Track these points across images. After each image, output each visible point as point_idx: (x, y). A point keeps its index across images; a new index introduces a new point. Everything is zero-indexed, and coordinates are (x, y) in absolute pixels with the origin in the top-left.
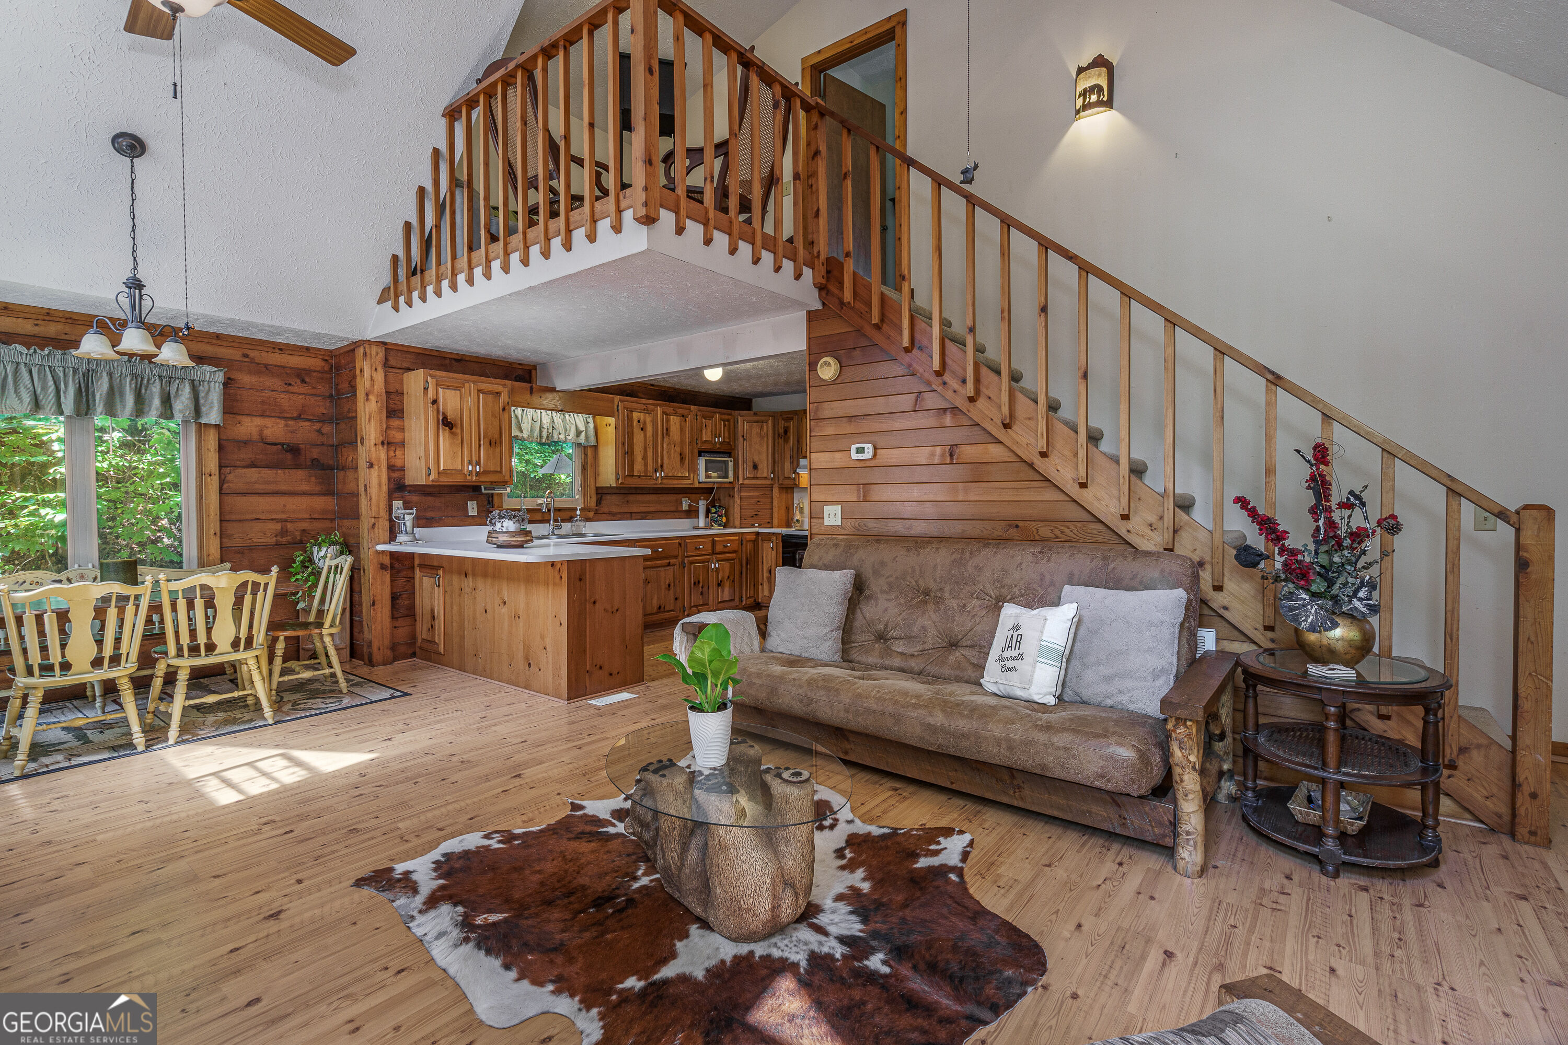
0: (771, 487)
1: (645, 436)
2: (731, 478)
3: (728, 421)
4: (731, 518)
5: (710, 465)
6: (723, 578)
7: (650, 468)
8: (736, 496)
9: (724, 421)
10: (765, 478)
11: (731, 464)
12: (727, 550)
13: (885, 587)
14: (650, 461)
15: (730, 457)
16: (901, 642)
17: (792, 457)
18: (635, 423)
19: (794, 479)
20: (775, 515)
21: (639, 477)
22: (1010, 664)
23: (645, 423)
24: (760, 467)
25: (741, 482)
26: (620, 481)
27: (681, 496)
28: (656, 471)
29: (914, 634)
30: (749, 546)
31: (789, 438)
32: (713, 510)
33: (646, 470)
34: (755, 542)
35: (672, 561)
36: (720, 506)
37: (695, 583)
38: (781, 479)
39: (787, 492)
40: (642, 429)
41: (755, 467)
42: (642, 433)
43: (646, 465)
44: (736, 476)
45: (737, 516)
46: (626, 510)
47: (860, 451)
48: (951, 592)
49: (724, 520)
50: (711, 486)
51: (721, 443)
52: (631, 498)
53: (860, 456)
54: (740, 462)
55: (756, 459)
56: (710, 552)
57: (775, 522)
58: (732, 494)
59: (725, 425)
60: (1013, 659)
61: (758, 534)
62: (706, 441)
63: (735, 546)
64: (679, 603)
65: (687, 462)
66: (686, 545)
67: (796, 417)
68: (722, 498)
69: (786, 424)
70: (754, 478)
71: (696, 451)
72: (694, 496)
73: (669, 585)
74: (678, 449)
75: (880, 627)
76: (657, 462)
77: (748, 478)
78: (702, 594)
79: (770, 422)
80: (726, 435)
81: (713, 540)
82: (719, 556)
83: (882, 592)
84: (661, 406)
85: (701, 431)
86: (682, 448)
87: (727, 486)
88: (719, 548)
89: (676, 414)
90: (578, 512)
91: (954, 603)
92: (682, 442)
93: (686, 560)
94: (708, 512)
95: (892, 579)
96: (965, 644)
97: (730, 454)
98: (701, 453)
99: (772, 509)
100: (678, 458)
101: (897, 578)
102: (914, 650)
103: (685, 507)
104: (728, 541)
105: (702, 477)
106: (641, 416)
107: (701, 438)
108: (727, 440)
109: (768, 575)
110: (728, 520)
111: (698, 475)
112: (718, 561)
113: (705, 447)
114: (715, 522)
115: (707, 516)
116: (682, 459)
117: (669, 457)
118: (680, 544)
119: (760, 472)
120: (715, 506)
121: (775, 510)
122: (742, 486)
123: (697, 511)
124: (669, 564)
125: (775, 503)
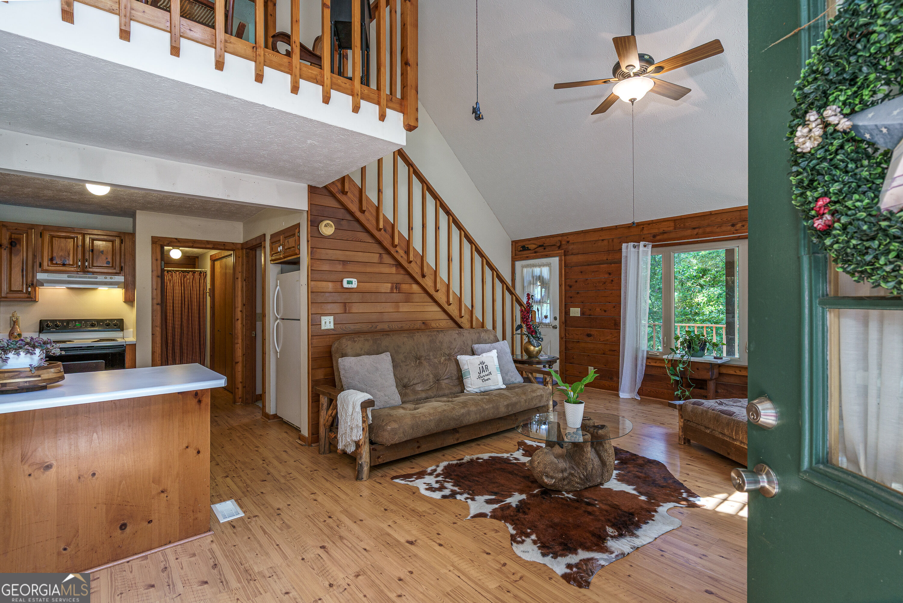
13: (403, 359)
16: (420, 385)
22: (486, 378)
29: (425, 379)
47: (349, 282)
48: (433, 355)
53: (350, 286)
60: (487, 375)
69: (15, 236)
75: (406, 380)
83: (402, 362)
91: (436, 360)
95: (406, 354)
96: (444, 378)
101: (408, 353)
102: (427, 387)
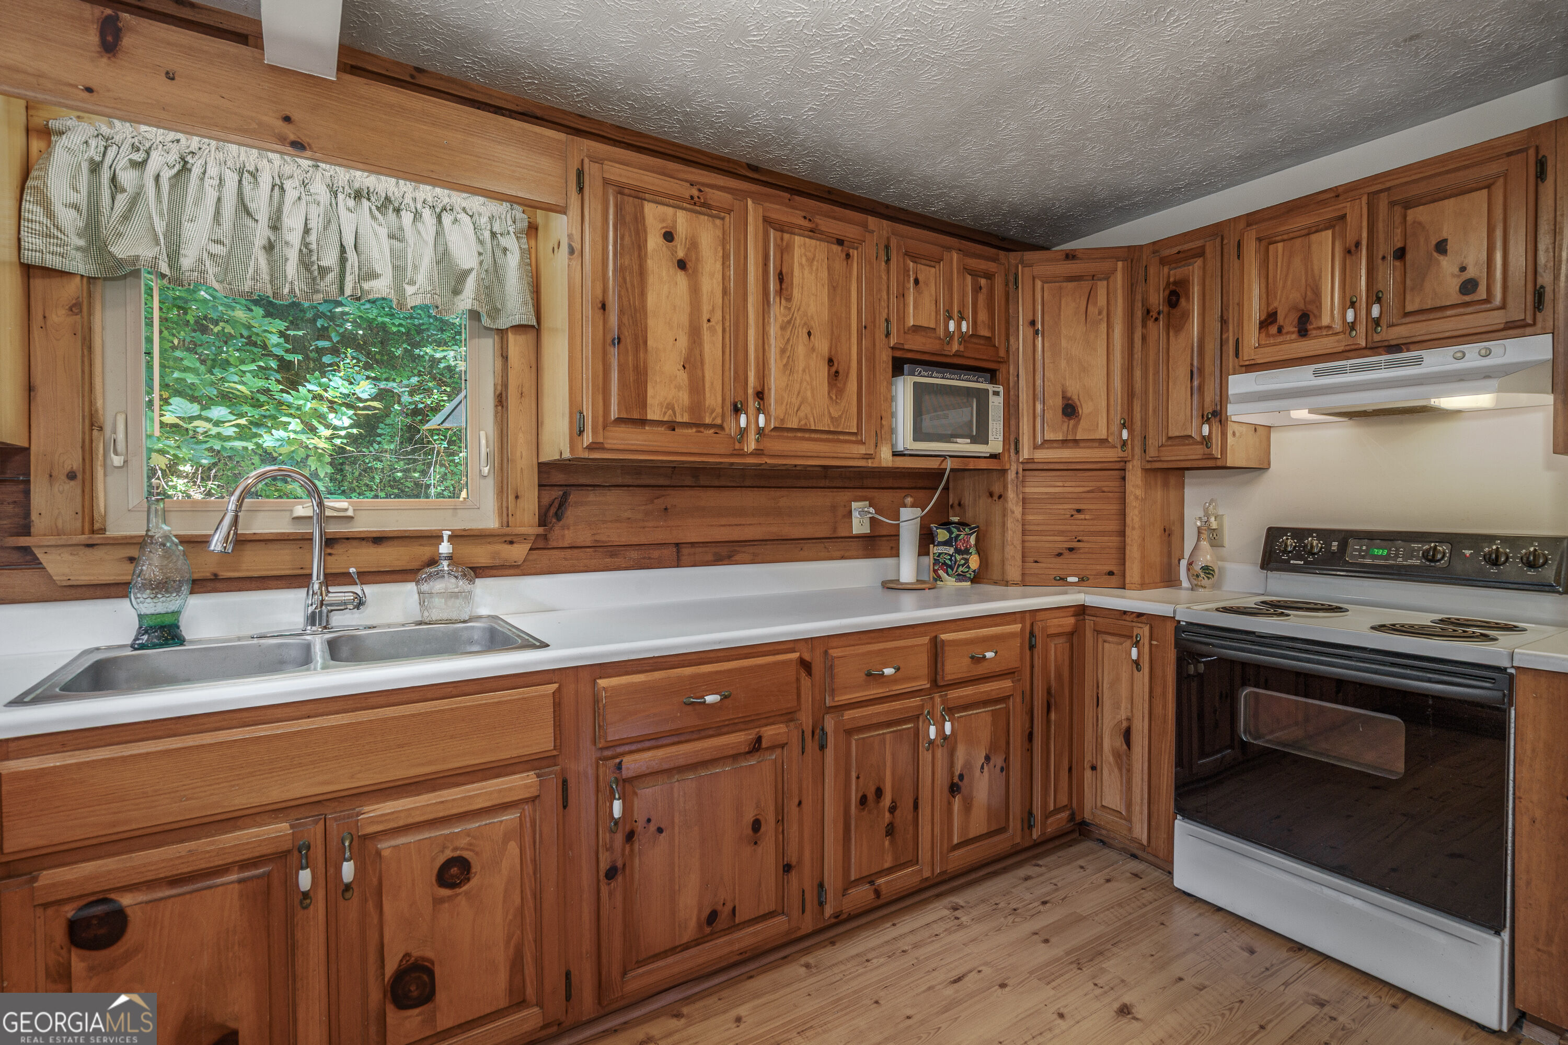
0: (1120, 470)
1: (695, 290)
2: (995, 444)
3: (989, 276)
4: (995, 557)
5: (928, 400)
6: (968, 765)
7: (714, 399)
8: (1011, 494)
9: (974, 274)
10: (1103, 442)
11: (996, 404)
12: (981, 670)
14: (712, 375)
15: (993, 380)
17: (1197, 373)
18: (654, 241)
19: (1206, 441)
20: (1133, 551)
21: (672, 426)
23: (693, 245)
24: (1085, 409)
25: (1025, 453)
26: (588, 438)
27: (848, 494)
28: (737, 410)
30: (1056, 652)
31: (1186, 316)
32: (942, 535)
33: (696, 406)
34: (1074, 636)
35: (770, 732)
36: (963, 524)
37: (863, 800)
38: (1152, 443)
39: (1166, 485)
40: (682, 265)
41: (1070, 410)
42: (681, 278)
43: (696, 387)
44: (1012, 440)
45: (1013, 552)
46: (660, 536)
49: (974, 562)
50: (933, 464)
51: (963, 338)
52: (680, 499)
54: (1024, 396)
55: (1073, 389)
56: (925, 684)
57: (1133, 571)
58: (997, 489)
59: (977, 289)
61: (1081, 611)
62: (916, 329)
63: (1012, 654)
64: (798, 882)
65: (852, 386)
66: (830, 668)
67: (1211, 249)
68: (968, 500)
69: (1177, 274)
70: (1065, 443)
71: (884, 358)
72: (886, 497)
73: (756, 825)
74: (822, 345)
76: (741, 378)
77: (1047, 444)
78: (890, 831)
79: (1119, 278)
80: (983, 316)
81: (935, 641)
82: (954, 694)
84: (757, 199)
85: (902, 295)
86: (835, 341)
87: (983, 465)
88: (955, 666)
89: (813, 232)
90: (445, 548)
92: (836, 326)
93: (829, 723)
94: (926, 539)
97: (992, 375)
98: (898, 367)
99: (1122, 533)
100: (822, 373)
103: (859, 525)
104: (987, 642)
105: (904, 438)
106: (682, 221)
107: (902, 318)
108: (985, 332)
109: (1119, 742)
110: (985, 562)
111: (892, 431)
112: (950, 711)
113: (917, 343)
114: (947, 567)
115: (923, 551)
116: (835, 376)
117: (788, 367)
118: (805, 665)
119: (1083, 424)
120: (946, 524)
121: (1133, 536)
122: (1030, 468)
123: (895, 537)
124: (756, 746)
125: (1133, 515)
